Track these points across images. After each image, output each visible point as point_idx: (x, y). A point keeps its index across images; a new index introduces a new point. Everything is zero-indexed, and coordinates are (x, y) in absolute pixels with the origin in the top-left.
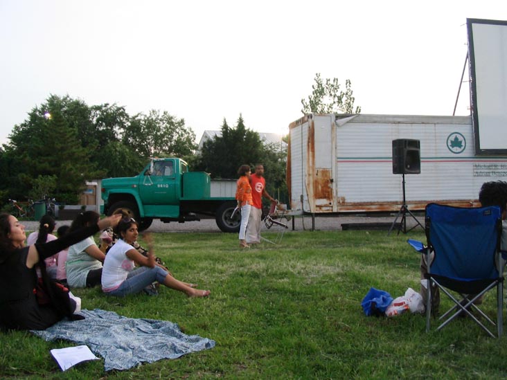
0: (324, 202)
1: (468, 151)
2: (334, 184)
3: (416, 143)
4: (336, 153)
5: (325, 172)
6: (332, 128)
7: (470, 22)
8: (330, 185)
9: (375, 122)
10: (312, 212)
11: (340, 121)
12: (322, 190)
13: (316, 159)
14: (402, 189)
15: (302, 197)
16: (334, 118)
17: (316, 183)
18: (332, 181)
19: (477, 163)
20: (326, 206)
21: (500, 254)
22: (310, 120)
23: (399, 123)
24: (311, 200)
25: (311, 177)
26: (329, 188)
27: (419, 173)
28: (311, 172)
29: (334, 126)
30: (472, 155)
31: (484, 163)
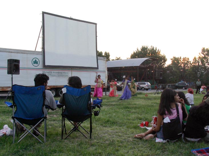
1: (41, 66)
3: (18, 61)
7: (44, 13)
19: (44, 71)
23: (12, 52)
27: (19, 74)
30: (42, 68)
31: (47, 71)
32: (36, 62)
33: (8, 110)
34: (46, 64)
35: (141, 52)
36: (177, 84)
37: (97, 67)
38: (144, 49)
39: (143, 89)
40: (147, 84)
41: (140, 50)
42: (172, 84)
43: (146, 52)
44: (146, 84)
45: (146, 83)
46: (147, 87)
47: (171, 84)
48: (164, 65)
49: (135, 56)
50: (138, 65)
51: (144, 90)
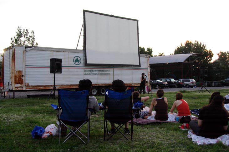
0: (19, 85)
1: (82, 64)
2: (24, 78)
3: (60, 60)
4: (25, 63)
5: (20, 72)
6: (24, 52)
7: (85, 11)
8: (22, 78)
9: (43, 50)
10: (13, 90)
11: (27, 49)
12: (18, 80)
13: (16, 66)
15: (9, 83)
16: (24, 48)
17: (15, 77)
18: (23, 76)
20: (20, 87)
21: (88, 110)
22: (13, 48)
23: (53, 51)
24: (13, 84)
25: (13, 74)
26: (22, 79)
27: (61, 73)
28: (13, 72)
29: (24, 51)
30: (83, 66)
31: (88, 69)
33: (52, 110)
34: (88, 62)
35: (185, 47)
36: (224, 81)
37: (139, 64)
38: (188, 44)
39: (188, 86)
41: (184, 45)
42: (219, 81)
43: (191, 47)
44: (191, 82)
45: (190, 80)
46: (192, 85)
47: (217, 81)
48: (210, 60)
49: (179, 51)
50: (183, 61)
51: (188, 88)
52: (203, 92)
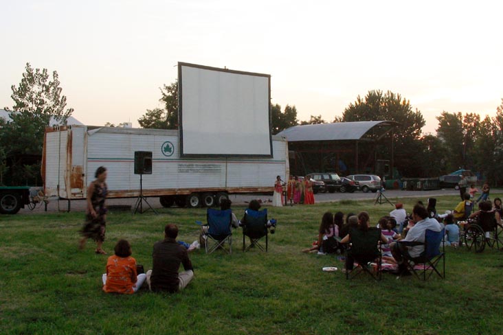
0: (77, 190)
1: (175, 155)
2: (85, 178)
3: (150, 154)
4: (87, 155)
5: (79, 169)
6: (85, 137)
7: (181, 65)
8: (82, 178)
9: (115, 133)
10: (69, 198)
11: (90, 132)
12: (76, 183)
13: (73, 159)
14: (139, 183)
15: (58, 186)
16: (86, 129)
17: (72, 176)
18: (83, 175)
19: (181, 163)
20: (78, 194)
22: (69, 130)
23: (131, 134)
24: (68, 189)
25: (69, 172)
26: (81, 180)
27: (151, 173)
28: (69, 168)
29: (86, 135)
30: (178, 158)
31: (186, 163)
32: (168, 149)
34: (184, 153)
35: (366, 105)
37: (270, 154)
38: (373, 98)
39: (366, 189)
40: (374, 179)
41: (364, 101)
42: (431, 179)
43: (378, 104)
44: (372, 180)
45: (371, 176)
46: (373, 186)
48: (418, 134)
49: (353, 114)
50: (358, 137)
51: (367, 192)
52: (381, 203)
